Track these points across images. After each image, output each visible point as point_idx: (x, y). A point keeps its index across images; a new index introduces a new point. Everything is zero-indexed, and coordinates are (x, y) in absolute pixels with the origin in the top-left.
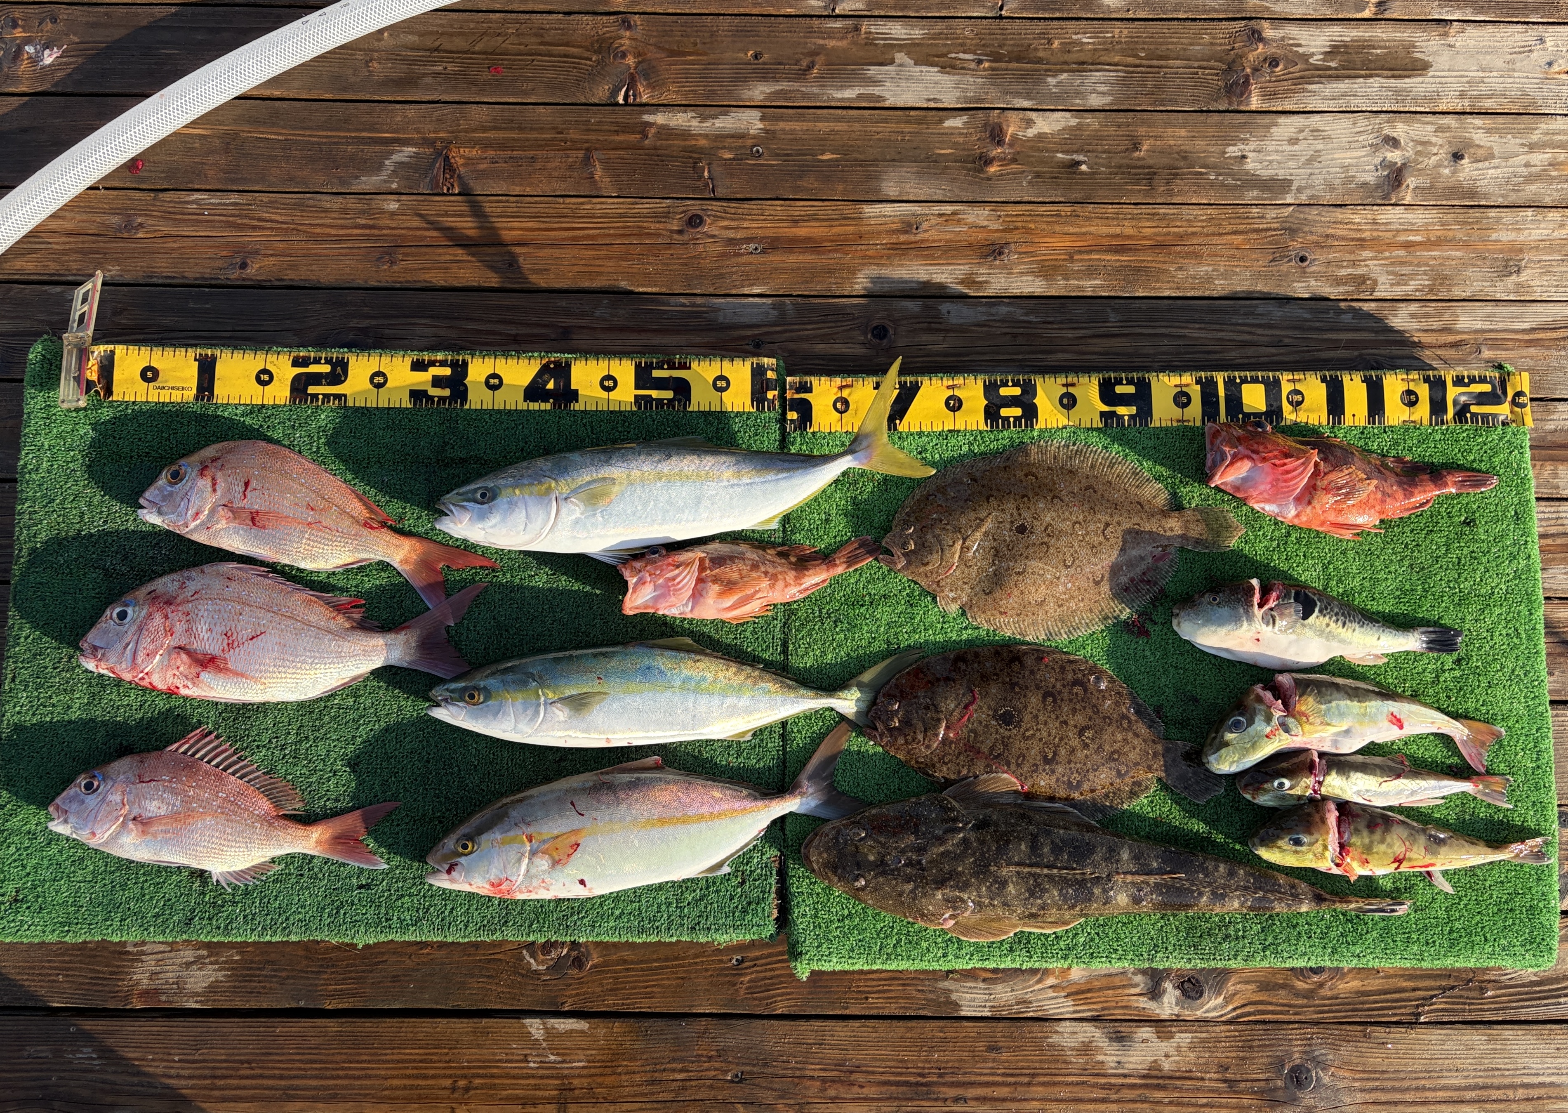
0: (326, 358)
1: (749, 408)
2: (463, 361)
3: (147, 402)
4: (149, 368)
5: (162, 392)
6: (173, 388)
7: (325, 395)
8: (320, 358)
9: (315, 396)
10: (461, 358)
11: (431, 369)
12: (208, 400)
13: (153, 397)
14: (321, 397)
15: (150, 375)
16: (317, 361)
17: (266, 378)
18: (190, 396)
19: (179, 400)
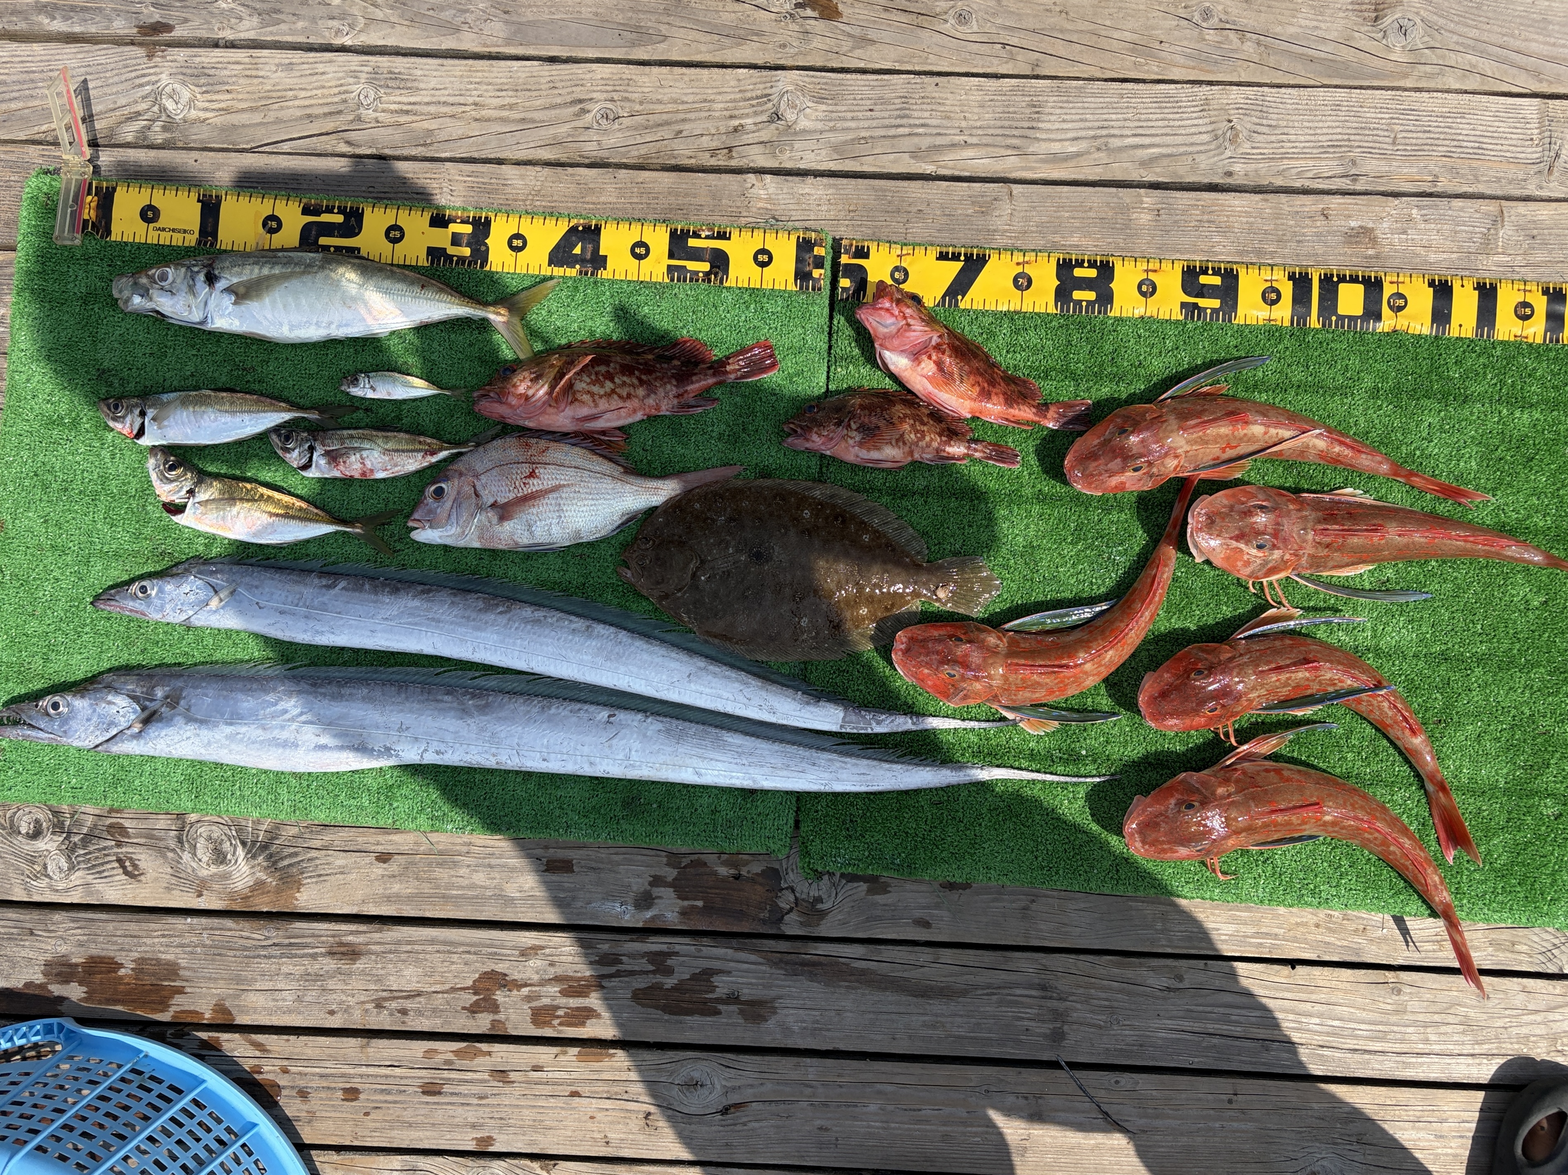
3: (146, 244)
5: (162, 234)
6: (174, 230)
12: (211, 245)
15: (150, 214)
17: (274, 224)
18: (192, 240)
19: (180, 244)
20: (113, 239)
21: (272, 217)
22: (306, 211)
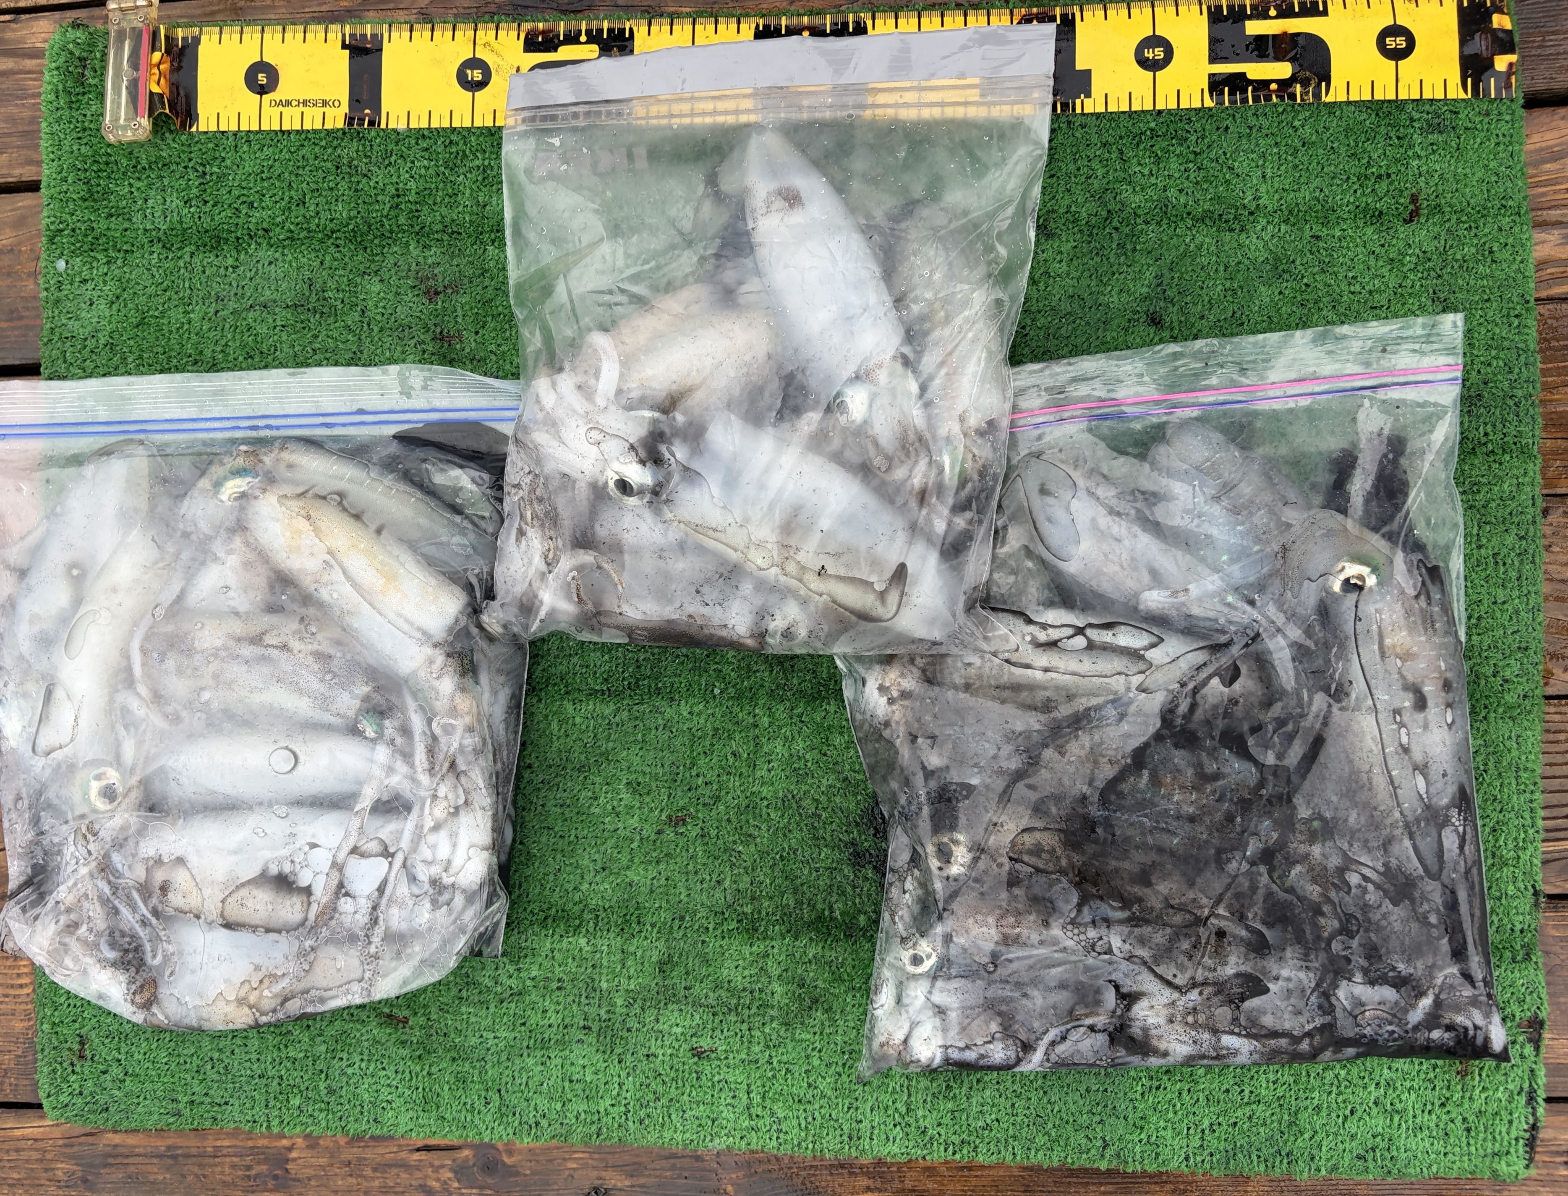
0: (589, 32)
1: (1455, 92)
2: (856, 23)
3: (260, 131)
4: (261, 66)
5: (286, 110)
6: (305, 103)
8: (579, 33)
10: (851, 18)
12: (372, 123)
13: (271, 120)
15: (262, 78)
17: (476, 75)
18: (336, 119)
19: (318, 126)
20: (203, 128)
21: (474, 63)
22: (531, 45)
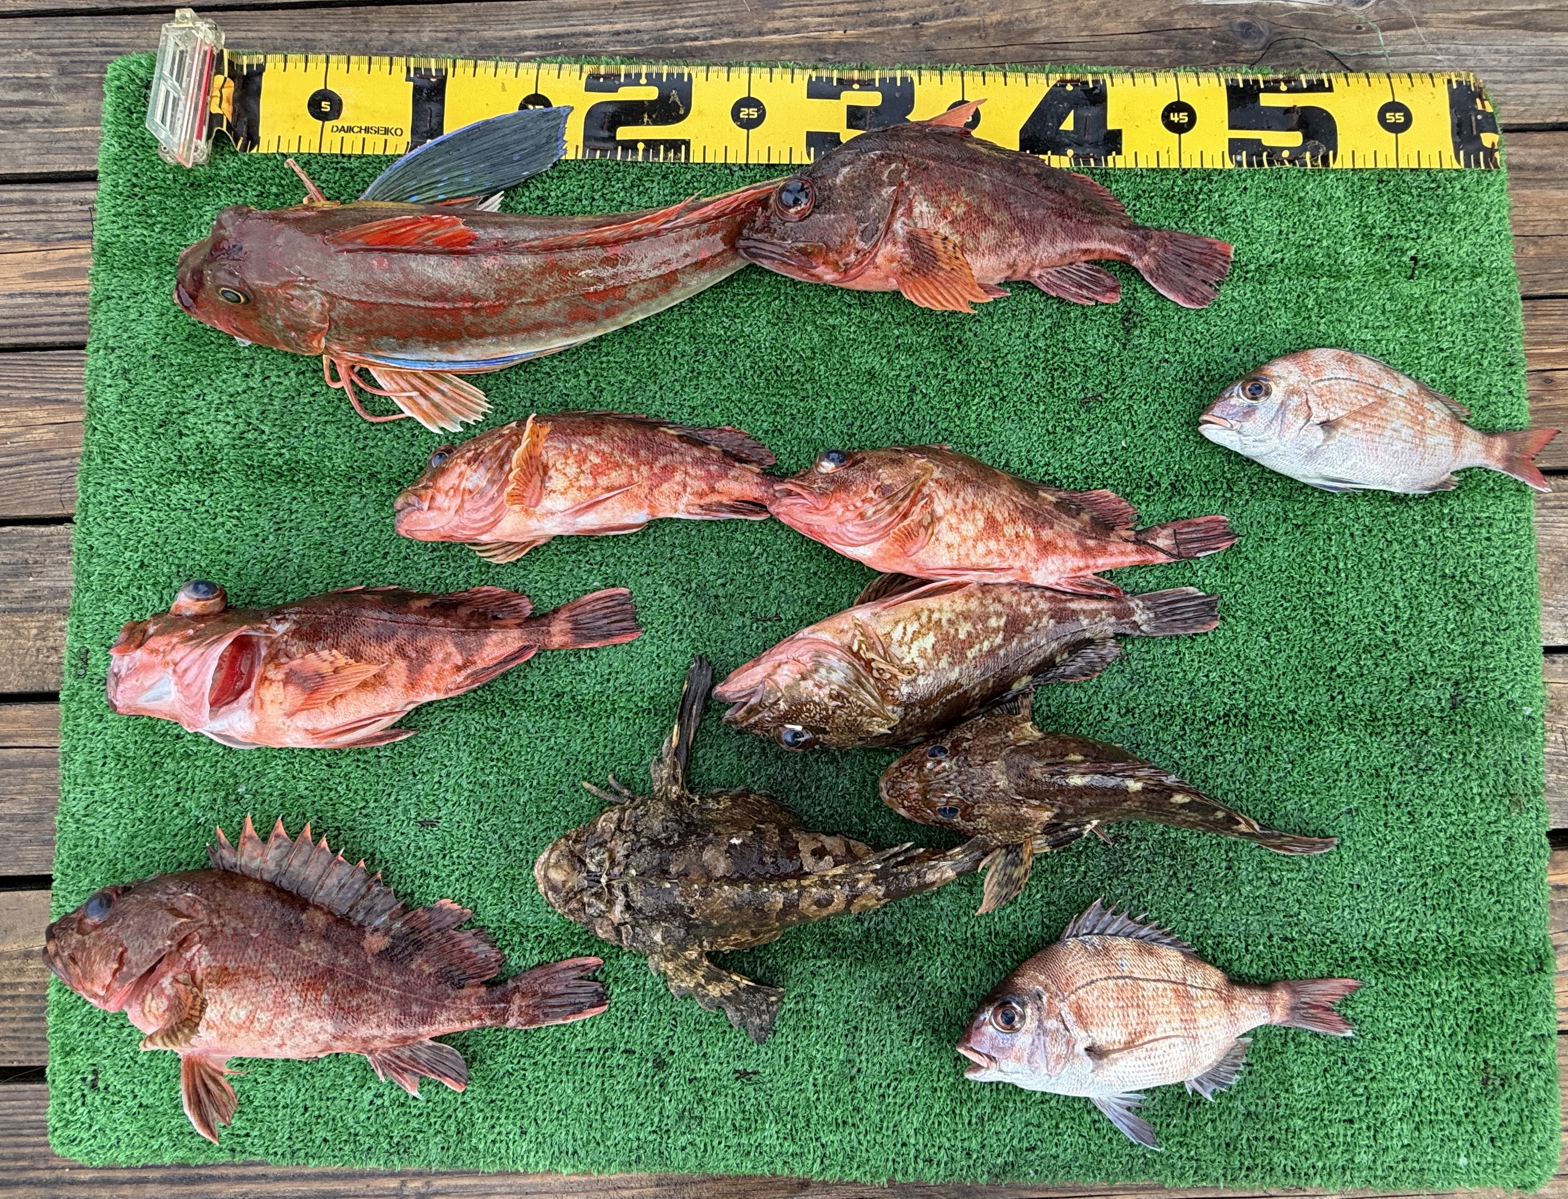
0: (649, 76)
1: (1449, 162)
2: (904, 79)
4: (324, 95)
7: (646, 142)
8: (639, 76)
9: (630, 145)
10: (898, 74)
11: (843, 94)
13: (332, 144)
14: (641, 146)
16: (633, 81)
